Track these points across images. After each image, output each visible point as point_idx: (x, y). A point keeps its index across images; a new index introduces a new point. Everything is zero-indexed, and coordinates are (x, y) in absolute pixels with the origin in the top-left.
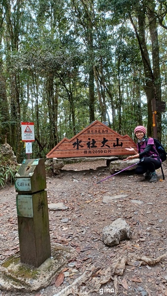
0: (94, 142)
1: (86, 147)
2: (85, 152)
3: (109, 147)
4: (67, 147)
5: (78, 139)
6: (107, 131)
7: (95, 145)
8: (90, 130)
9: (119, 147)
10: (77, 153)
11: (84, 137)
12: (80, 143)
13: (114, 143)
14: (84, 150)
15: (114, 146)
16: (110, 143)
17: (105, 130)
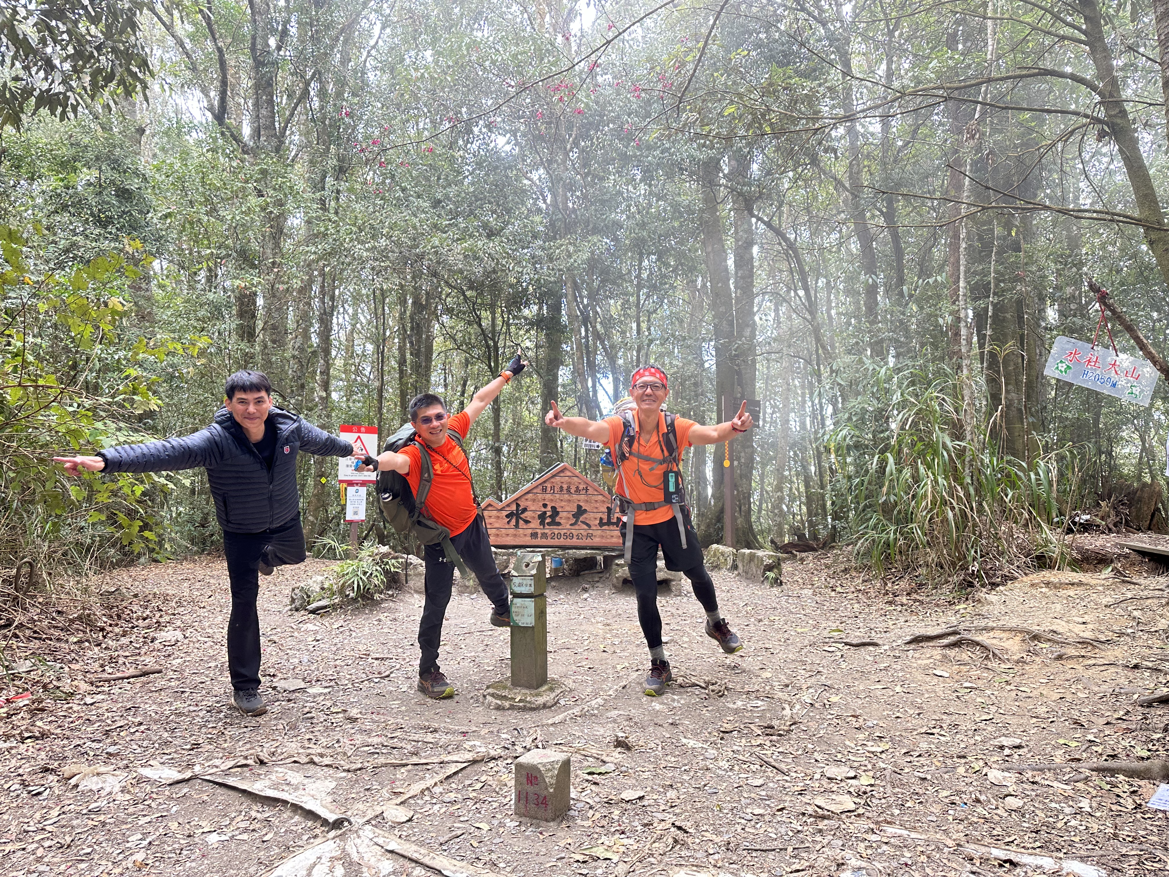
0: (555, 512)
1: (535, 524)
2: (534, 535)
4: (492, 520)
5: (518, 505)
6: (587, 489)
7: (558, 519)
8: (549, 485)
9: (611, 527)
11: (534, 500)
13: (601, 519)
14: (530, 531)
15: (601, 524)
16: (593, 517)
17: (581, 487)
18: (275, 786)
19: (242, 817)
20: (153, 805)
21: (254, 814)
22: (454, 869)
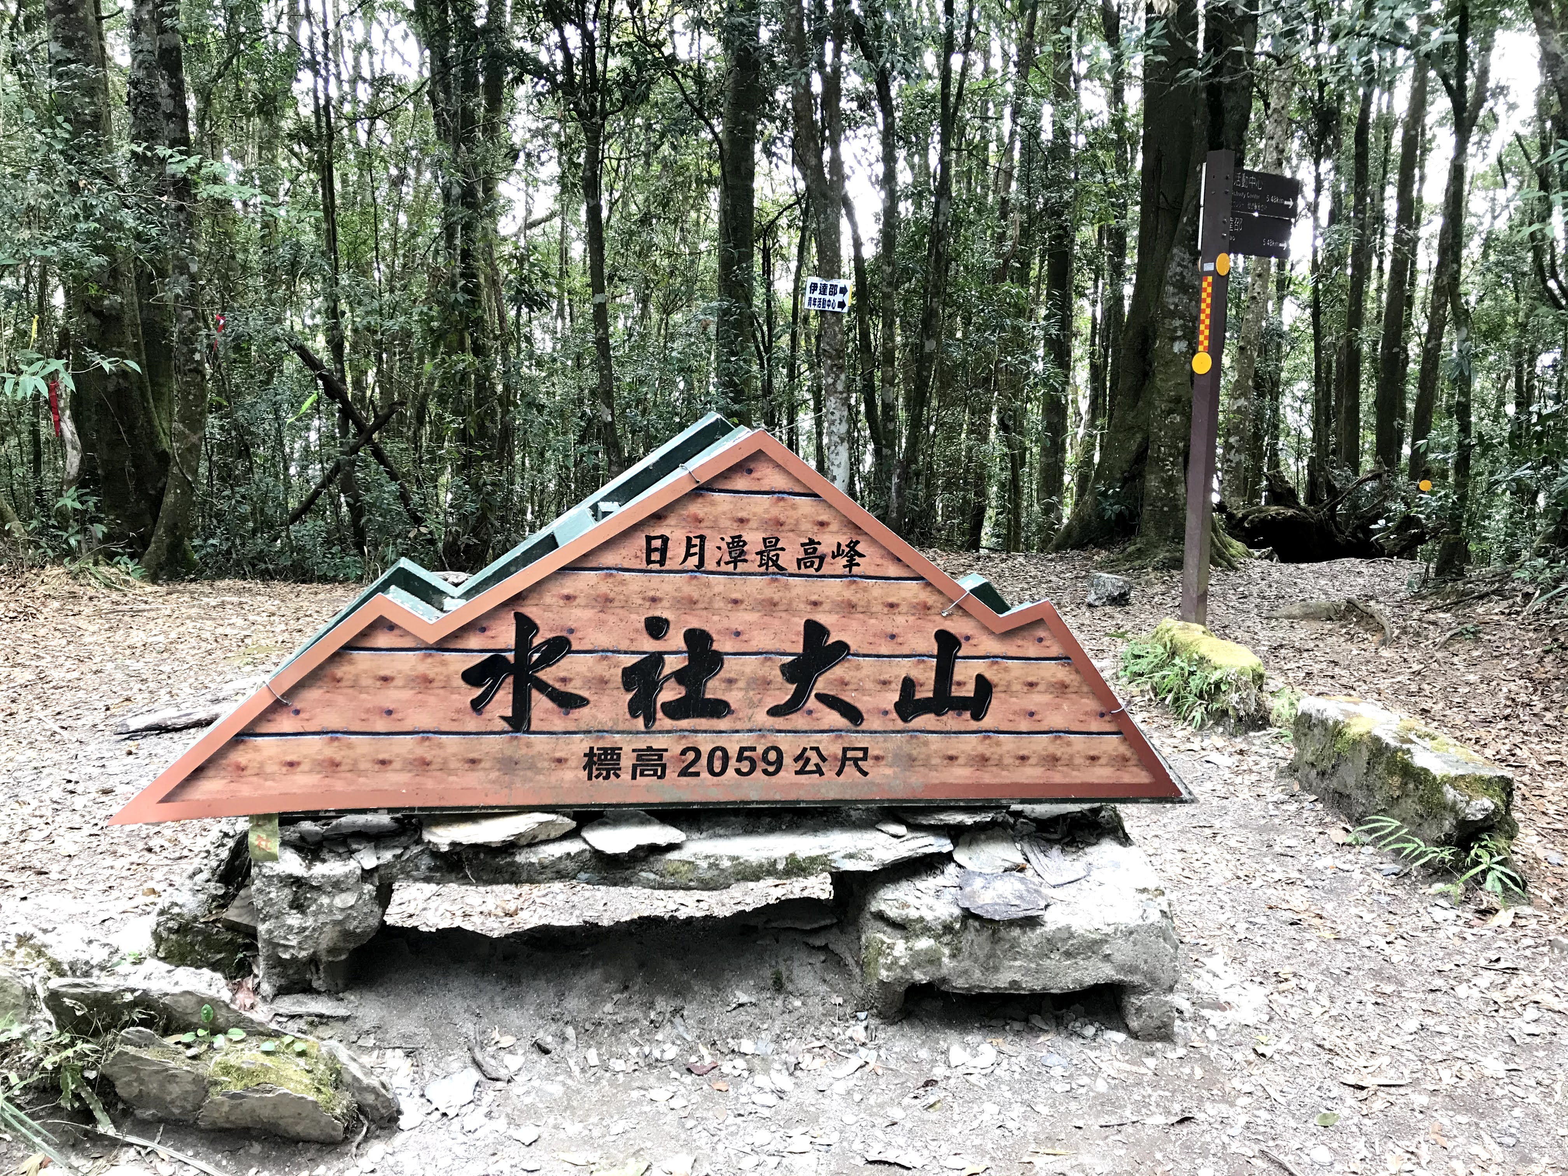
0: (703, 655)
1: (608, 710)
2: (602, 761)
3: (853, 714)
4: (392, 697)
5: (526, 627)
6: (852, 554)
8: (676, 532)
9: (950, 720)
10: (509, 764)
12: (545, 659)
13: (908, 685)
14: (580, 745)
15: (908, 707)
16: (872, 678)
17: (828, 542)
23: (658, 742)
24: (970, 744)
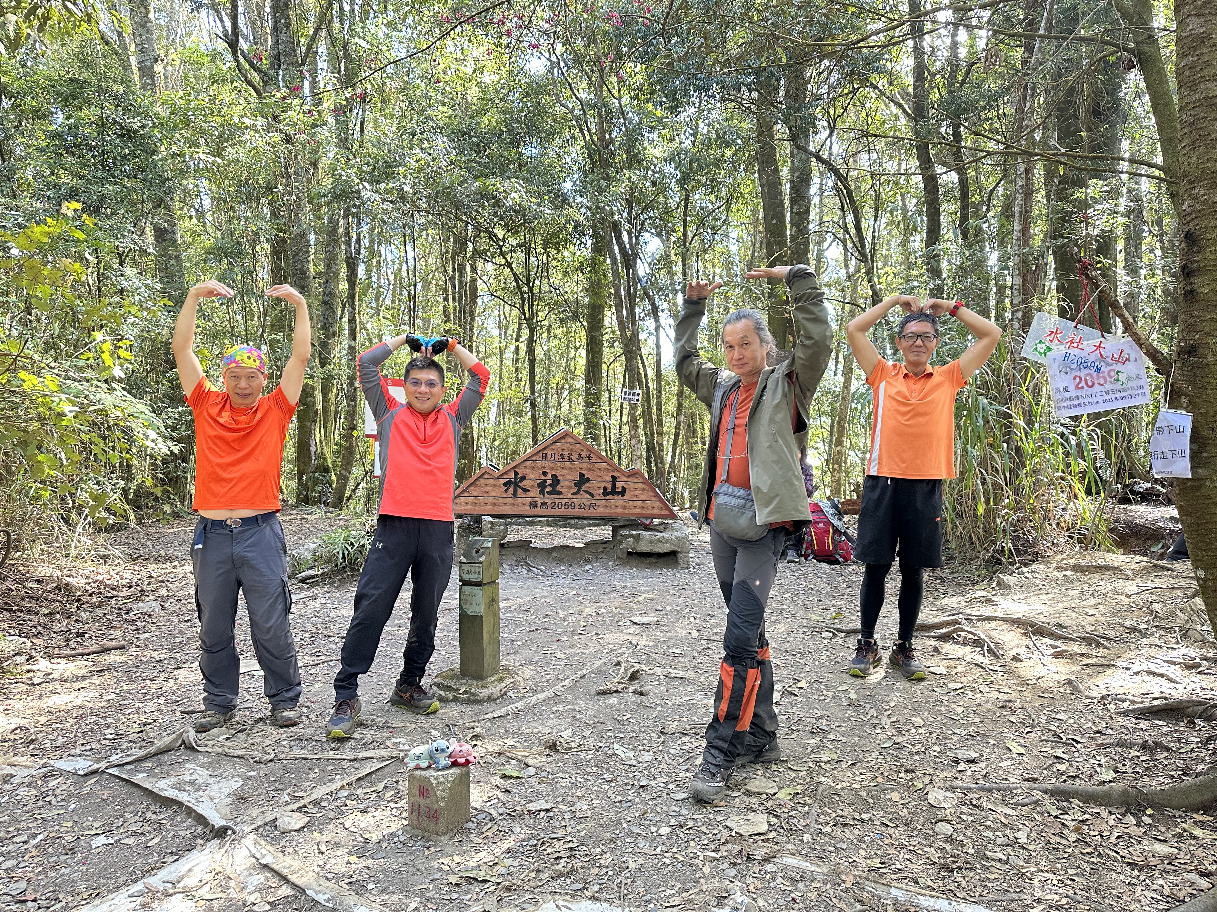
0: (556, 480)
1: (534, 493)
3: (592, 495)
4: (488, 489)
5: (516, 473)
6: (590, 457)
7: (558, 488)
8: (549, 452)
9: (616, 497)
10: (514, 504)
11: (533, 468)
12: (521, 481)
13: (605, 488)
14: (529, 500)
15: (605, 493)
16: (596, 486)
17: (584, 454)
18: (178, 786)
19: (137, 818)
20: (54, 802)
21: (149, 815)
22: (318, 889)
23: (546, 500)
24: (621, 503)
